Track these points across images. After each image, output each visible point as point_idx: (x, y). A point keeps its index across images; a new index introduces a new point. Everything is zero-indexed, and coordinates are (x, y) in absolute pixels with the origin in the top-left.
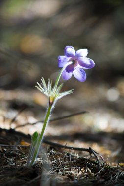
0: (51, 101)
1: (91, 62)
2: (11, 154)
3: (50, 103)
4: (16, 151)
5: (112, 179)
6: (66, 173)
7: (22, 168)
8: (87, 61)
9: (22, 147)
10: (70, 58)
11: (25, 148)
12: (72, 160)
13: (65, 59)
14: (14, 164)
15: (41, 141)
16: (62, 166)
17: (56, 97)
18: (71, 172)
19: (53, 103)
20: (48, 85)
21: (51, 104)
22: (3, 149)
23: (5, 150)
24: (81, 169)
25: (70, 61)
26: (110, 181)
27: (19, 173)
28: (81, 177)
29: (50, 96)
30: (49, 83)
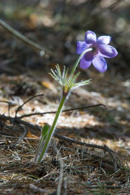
0: (66, 91)
1: (113, 50)
2: (16, 147)
3: (64, 93)
4: (22, 144)
5: (128, 182)
6: (78, 173)
7: (28, 164)
8: (109, 49)
9: (28, 140)
10: (90, 45)
11: (32, 141)
12: (84, 158)
13: (84, 45)
14: (19, 159)
15: (52, 135)
16: (74, 164)
17: (71, 87)
18: (83, 171)
19: (67, 94)
20: (64, 73)
21: (65, 95)
22: (7, 141)
23: (10, 142)
24: (94, 169)
25: (90, 47)
26: (126, 184)
27: (25, 169)
28: (94, 178)
29: (65, 85)
30: (64, 70)
